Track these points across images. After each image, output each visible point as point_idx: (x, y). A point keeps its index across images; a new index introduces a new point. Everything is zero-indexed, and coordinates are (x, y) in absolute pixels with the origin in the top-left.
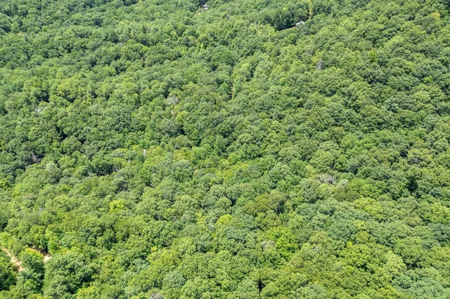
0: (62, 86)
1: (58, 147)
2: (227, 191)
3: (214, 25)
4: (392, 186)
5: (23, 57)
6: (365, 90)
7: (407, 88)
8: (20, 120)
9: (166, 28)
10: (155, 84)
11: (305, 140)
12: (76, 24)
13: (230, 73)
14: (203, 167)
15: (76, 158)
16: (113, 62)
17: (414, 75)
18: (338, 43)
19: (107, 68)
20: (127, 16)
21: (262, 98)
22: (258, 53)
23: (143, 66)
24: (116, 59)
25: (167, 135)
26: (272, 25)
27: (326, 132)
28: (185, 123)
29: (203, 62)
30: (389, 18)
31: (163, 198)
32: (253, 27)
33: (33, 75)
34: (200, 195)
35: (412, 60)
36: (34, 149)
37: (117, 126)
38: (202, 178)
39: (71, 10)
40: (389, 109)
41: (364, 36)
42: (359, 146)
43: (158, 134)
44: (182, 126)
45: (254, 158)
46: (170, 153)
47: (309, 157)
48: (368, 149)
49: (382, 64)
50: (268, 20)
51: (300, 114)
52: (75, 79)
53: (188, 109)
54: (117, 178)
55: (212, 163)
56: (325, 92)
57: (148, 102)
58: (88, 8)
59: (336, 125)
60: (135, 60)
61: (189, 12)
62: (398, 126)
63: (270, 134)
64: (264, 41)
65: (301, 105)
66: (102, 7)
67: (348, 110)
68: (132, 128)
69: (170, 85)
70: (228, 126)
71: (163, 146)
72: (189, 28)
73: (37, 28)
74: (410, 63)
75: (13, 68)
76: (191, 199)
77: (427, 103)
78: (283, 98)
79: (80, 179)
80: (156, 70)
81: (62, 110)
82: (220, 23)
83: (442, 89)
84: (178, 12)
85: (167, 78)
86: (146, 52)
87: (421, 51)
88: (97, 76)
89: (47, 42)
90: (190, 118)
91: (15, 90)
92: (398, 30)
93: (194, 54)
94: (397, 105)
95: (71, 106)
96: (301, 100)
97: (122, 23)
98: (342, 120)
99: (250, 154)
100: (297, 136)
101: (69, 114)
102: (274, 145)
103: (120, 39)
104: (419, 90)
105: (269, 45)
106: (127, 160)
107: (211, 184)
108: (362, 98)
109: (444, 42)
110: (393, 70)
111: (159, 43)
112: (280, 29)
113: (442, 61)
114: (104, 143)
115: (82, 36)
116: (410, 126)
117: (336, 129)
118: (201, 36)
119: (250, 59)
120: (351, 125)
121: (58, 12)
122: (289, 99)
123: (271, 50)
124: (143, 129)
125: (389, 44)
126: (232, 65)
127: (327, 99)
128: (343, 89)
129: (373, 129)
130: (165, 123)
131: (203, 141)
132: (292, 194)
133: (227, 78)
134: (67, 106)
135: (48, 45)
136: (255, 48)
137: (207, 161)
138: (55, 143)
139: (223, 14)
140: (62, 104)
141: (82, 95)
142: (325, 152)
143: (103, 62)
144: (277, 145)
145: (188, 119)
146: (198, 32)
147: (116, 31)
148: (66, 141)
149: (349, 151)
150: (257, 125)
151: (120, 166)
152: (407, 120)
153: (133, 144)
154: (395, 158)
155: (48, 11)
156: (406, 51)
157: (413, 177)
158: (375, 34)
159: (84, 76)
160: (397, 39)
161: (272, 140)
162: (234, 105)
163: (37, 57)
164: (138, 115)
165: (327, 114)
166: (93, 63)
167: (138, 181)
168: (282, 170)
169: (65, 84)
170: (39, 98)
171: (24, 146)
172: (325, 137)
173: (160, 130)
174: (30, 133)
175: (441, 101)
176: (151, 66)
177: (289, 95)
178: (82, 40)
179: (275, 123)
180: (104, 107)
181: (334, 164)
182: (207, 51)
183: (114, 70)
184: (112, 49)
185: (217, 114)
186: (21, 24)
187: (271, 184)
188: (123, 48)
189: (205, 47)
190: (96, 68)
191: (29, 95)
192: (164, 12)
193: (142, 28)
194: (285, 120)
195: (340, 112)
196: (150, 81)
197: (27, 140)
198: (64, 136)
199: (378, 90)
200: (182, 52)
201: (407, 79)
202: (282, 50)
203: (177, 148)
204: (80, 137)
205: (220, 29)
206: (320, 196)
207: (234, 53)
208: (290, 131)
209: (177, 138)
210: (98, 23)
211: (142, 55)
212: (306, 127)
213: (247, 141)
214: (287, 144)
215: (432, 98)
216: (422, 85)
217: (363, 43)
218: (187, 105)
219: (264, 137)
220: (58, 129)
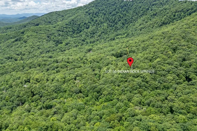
0: (36, 77)
1: (31, 99)
2: (99, 113)
3: (94, 56)
4: (163, 110)
5: (22, 68)
6: (149, 76)
7: (164, 75)
8: (18, 89)
9: (76, 58)
10: (71, 75)
11: (128, 94)
12: (42, 58)
13: (100, 72)
14: (89, 105)
15: (38, 103)
16: (56, 69)
17: (166, 71)
18: (138, 61)
19: (53, 71)
20: (62, 55)
21: (112, 79)
22: (110, 65)
23: (67, 70)
24: (57, 68)
25: (75, 93)
26: (115, 56)
27: (136, 91)
28: (82, 89)
29: (90, 68)
30: (155, 53)
31: (72, 117)
32: (108, 57)
33: (25, 74)
34: (87, 116)
35: (164, 66)
36: (21, 100)
37: (56, 90)
38: (89, 109)
39: (41, 53)
40: (159, 83)
41: (147, 59)
42: (149, 95)
43: (71, 93)
44: (81, 90)
45: (109, 101)
46: (76, 100)
47: (130, 100)
48: (153, 97)
49: (154, 67)
50: (113, 55)
51: (126, 84)
52: (41, 74)
53: (84, 83)
54: (54, 110)
55: (92, 103)
56: (135, 77)
57: (68, 82)
58: (48, 53)
59: (140, 88)
60: (64, 68)
61: (85, 53)
62: (163, 89)
63: (115, 92)
64: (112, 61)
65: (126, 81)
66: (53, 52)
67: (144, 83)
68: (61, 91)
69: (77, 76)
70: (99, 89)
71: (73, 98)
72: (84, 58)
73: (27, 59)
74: (164, 67)
75: (17, 72)
76: (84, 117)
77: (172, 80)
78: (120, 79)
79: (39, 110)
80: (72, 71)
81: (35, 85)
82: (96, 56)
83: (177, 76)
84: (81, 53)
85: (76, 73)
86: (68, 65)
87: (167, 63)
88: (49, 74)
89: (31, 63)
90: (84, 87)
91: (16, 79)
92: (158, 57)
93: (86, 66)
94: (161, 81)
95: (38, 84)
96: (126, 79)
97: (60, 57)
98: (142, 86)
99: (108, 100)
100: (126, 92)
101: (37, 87)
102: (117, 95)
103: (59, 61)
104: (168, 76)
105: (114, 62)
106: (58, 103)
107: (92, 111)
108: (148, 79)
109: (174, 61)
110: (158, 69)
111: (74, 62)
112: (117, 57)
113: (175, 67)
114: (50, 97)
115: (45, 61)
116: (168, 89)
117: (140, 90)
118: (89, 60)
119: (107, 67)
120: (146, 89)
121: (36, 54)
122: (122, 79)
123: (115, 64)
124: (65, 92)
125: (156, 61)
126: (100, 69)
127: (136, 79)
128: (141, 76)
129: (154, 90)
130: (74, 89)
131: (89, 95)
132: (125, 114)
133: (99, 73)
134: (37, 84)
135: (32, 64)
136: (109, 64)
137: (91, 102)
138: (30, 98)
139: (97, 53)
140: (35, 83)
141: (43, 80)
142: (137, 98)
143: (51, 69)
144: (118, 95)
145: (83, 87)
146: (88, 59)
147: (58, 59)
148: (34, 97)
149: (145, 98)
150: (110, 88)
151: (55, 105)
152: (166, 86)
153: (61, 97)
154: (163, 100)
155: (32, 54)
156: (162, 63)
157: (171, 107)
158: (150, 58)
159: (44, 74)
160: (158, 60)
161: (116, 94)
162: (101, 81)
163: (27, 68)
164: (64, 86)
165: (136, 84)
166: (48, 70)
167: (62, 111)
168: (120, 105)
169: (37, 76)
170: (26, 82)
171: (17, 99)
172: (136, 92)
173: (72, 92)
174: (21, 94)
175: (177, 80)
176: (70, 70)
177: (122, 78)
178: (45, 62)
179: (117, 87)
180: (51, 84)
181: (141, 103)
182: (91, 65)
183: (56, 72)
184: (56, 65)
185: (95, 85)
186: (22, 58)
187: (116, 111)
188: (60, 64)
189: (91, 64)
190: (48, 71)
191: (22, 81)
192: (76, 53)
193: (67, 58)
194: (121, 86)
195: (141, 83)
196: (69, 75)
197: (19, 97)
198: (34, 95)
199: (154, 76)
200: (82, 65)
201: (163, 72)
202: (118, 64)
203: (79, 98)
204: (41, 95)
205: (96, 58)
206: (136, 114)
207: (101, 65)
208: (123, 90)
209: (79, 94)
210: (51, 57)
211: (67, 67)
212: (129, 89)
213: (106, 94)
214: (122, 95)
215: (174, 79)
216: (169, 74)
217: (146, 61)
218: (83, 82)
219: (113, 93)
220: (32, 92)
